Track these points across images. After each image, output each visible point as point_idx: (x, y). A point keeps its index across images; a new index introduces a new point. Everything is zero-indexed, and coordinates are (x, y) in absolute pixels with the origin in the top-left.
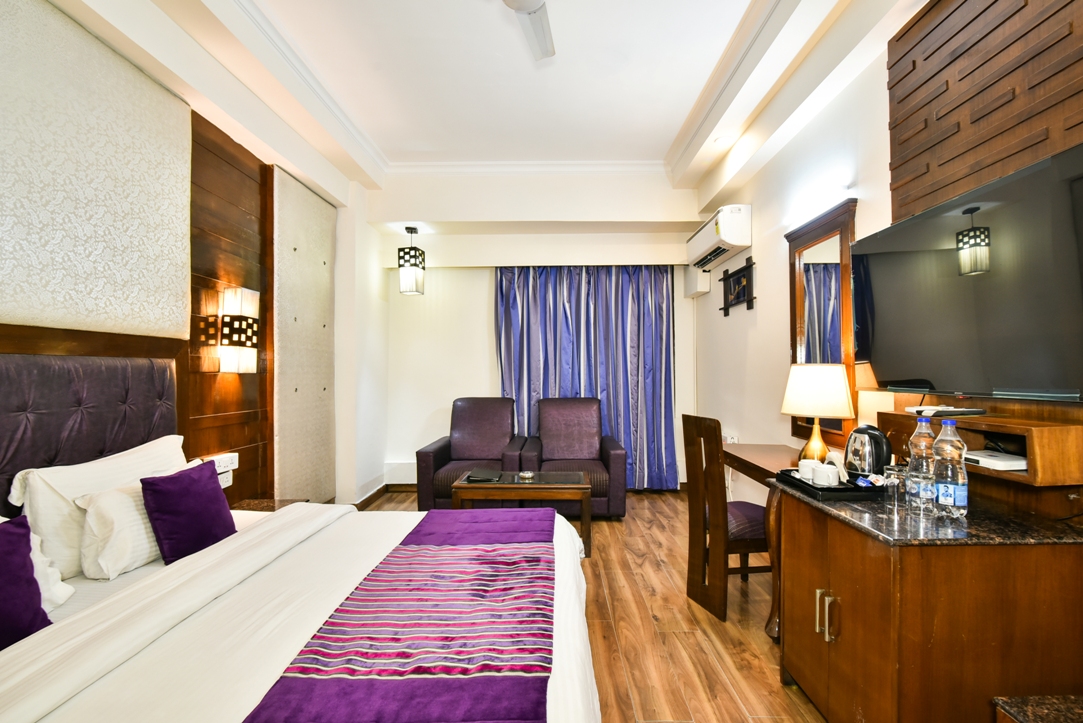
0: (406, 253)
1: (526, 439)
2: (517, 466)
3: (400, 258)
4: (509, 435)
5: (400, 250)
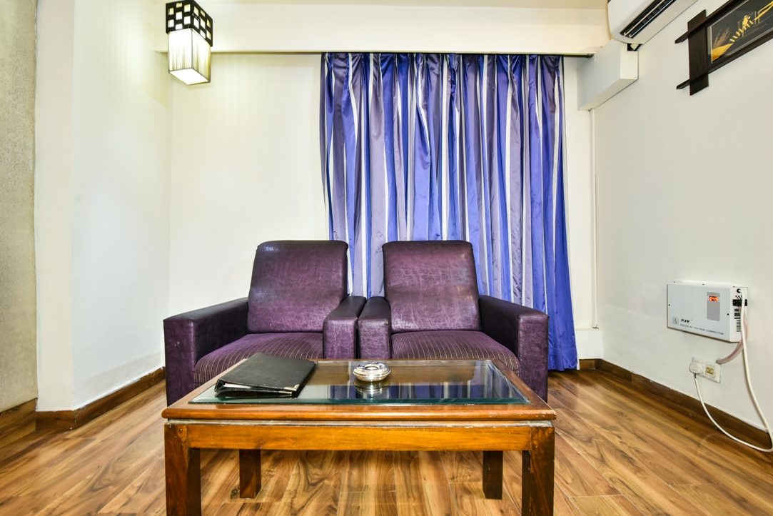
0: (177, 10)
1: (365, 300)
2: (351, 351)
3: (169, 18)
4: (340, 293)
5: (169, 6)
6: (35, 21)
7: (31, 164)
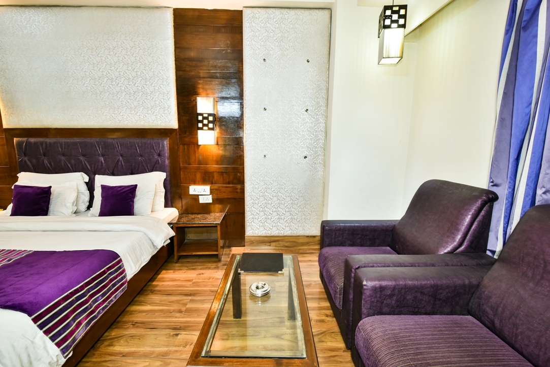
6: (327, 69)
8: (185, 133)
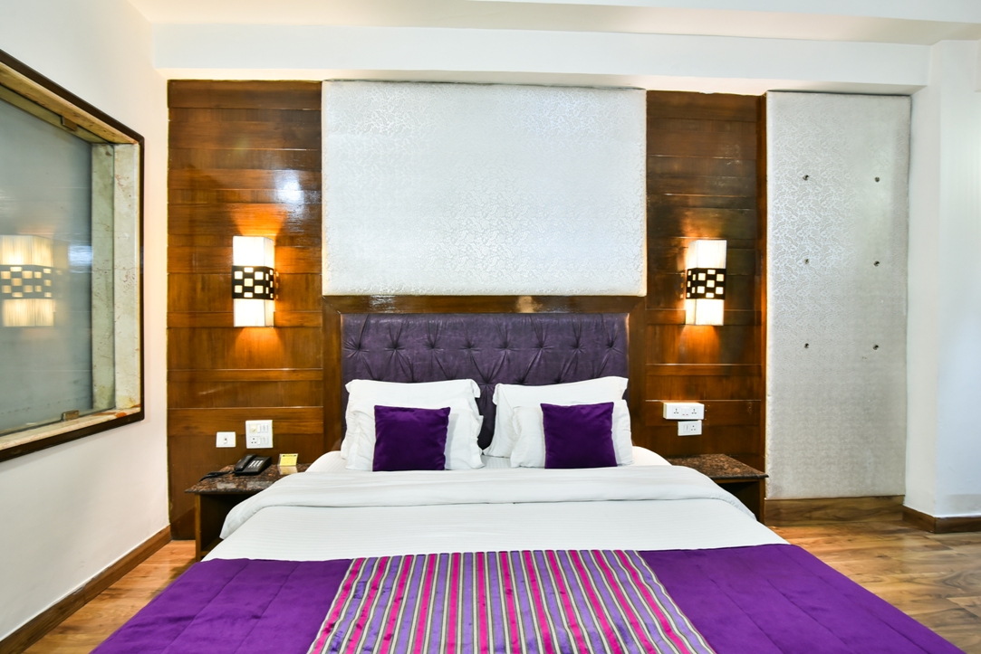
6: (907, 194)
7: (904, 311)
8: (659, 304)
